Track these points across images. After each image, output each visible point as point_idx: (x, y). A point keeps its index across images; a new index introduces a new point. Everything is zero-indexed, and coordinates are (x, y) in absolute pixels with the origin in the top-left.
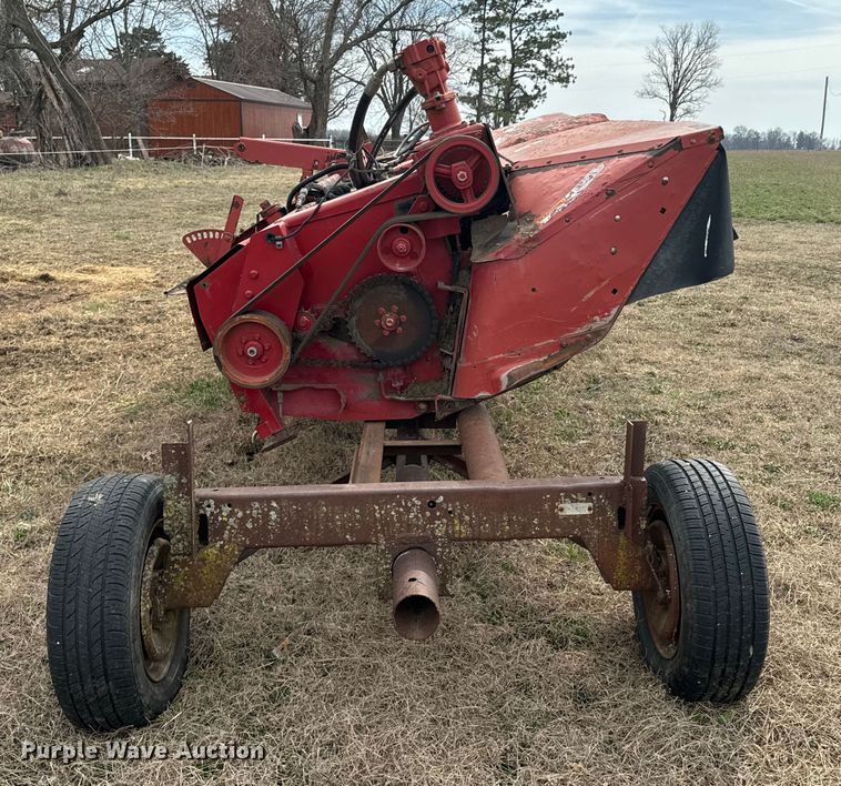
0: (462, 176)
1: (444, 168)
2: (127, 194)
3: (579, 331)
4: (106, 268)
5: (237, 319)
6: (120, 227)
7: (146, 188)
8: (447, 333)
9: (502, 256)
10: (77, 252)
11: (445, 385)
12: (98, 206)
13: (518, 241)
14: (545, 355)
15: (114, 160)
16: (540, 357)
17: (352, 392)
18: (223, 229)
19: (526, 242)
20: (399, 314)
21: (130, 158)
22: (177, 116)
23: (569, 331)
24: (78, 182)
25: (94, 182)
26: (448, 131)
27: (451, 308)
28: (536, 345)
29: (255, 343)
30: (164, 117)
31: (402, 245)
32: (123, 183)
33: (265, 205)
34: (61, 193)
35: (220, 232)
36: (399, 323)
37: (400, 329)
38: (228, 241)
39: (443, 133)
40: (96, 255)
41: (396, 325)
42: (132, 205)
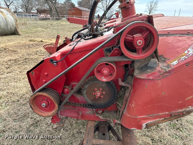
0: (140, 43)
1: (129, 37)
2: (62, 25)
3: (180, 110)
4: (53, 39)
5: (37, 93)
6: (59, 31)
7: (65, 24)
8: (120, 97)
9: (151, 78)
10: (50, 36)
11: (118, 117)
12: (56, 27)
13: (159, 71)
14: (163, 118)
15: (62, 19)
16: (161, 118)
17: (84, 111)
18: (54, 44)
19: (164, 73)
20: (102, 91)
21: (65, 19)
22: (72, 12)
23: (175, 110)
24: (55, 23)
25: (58, 23)
26: (130, 18)
27: (123, 89)
28: (160, 114)
29: (45, 101)
30: (69, 13)
31: (106, 71)
32: (62, 23)
33: (66, 38)
34: (51, 25)
35: (54, 45)
36: (102, 94)
37: (102, 96)
38: (56, 48)
39: (128, 19)
40: (53, 37)
41: (101, 95)
42: (62, 27)
